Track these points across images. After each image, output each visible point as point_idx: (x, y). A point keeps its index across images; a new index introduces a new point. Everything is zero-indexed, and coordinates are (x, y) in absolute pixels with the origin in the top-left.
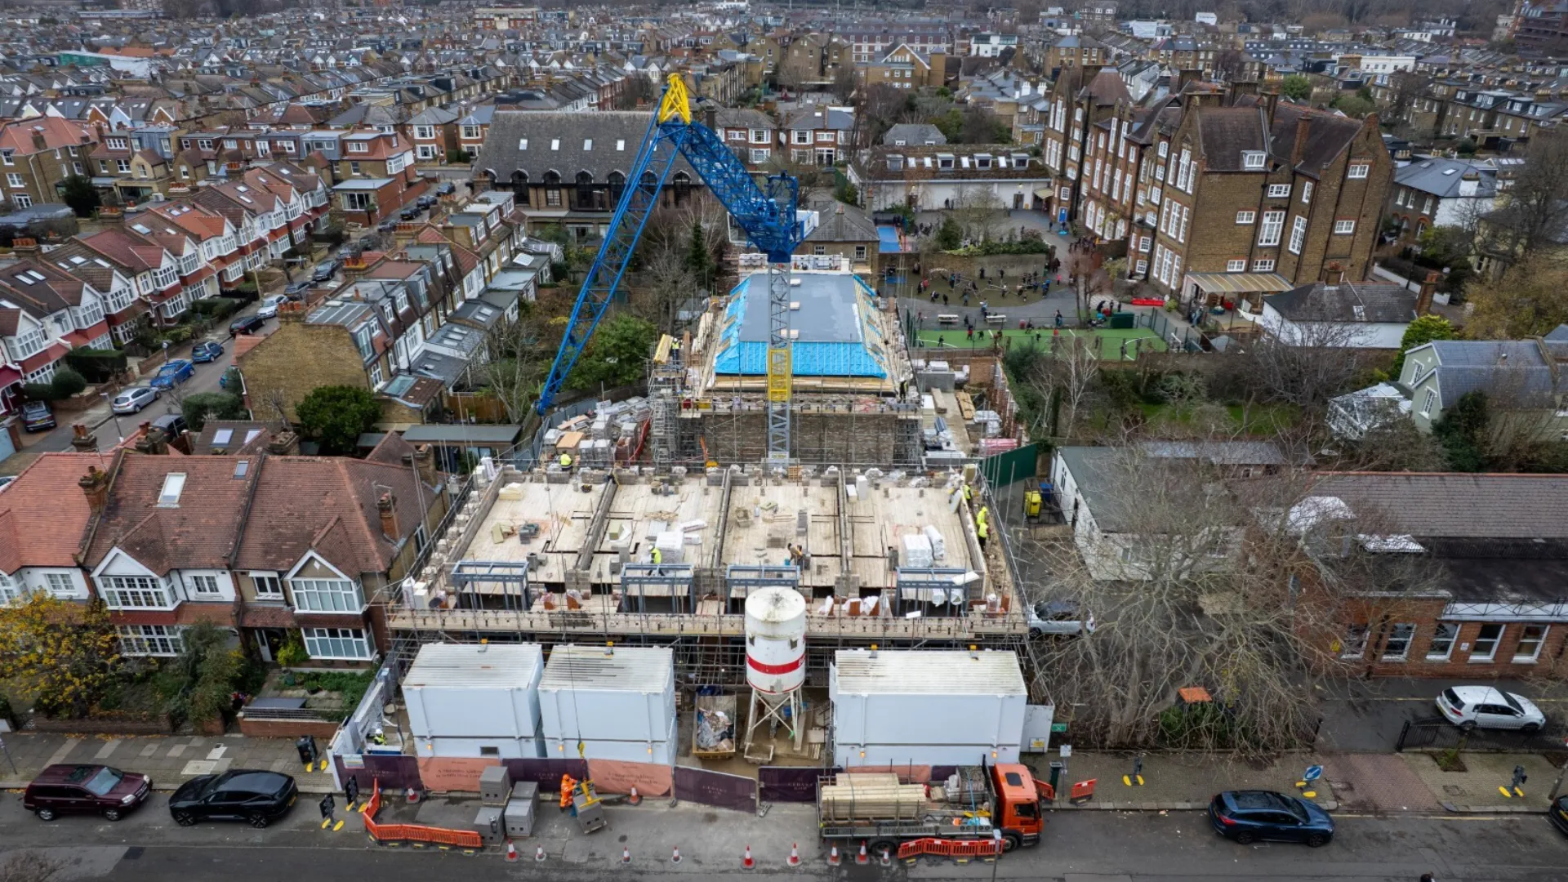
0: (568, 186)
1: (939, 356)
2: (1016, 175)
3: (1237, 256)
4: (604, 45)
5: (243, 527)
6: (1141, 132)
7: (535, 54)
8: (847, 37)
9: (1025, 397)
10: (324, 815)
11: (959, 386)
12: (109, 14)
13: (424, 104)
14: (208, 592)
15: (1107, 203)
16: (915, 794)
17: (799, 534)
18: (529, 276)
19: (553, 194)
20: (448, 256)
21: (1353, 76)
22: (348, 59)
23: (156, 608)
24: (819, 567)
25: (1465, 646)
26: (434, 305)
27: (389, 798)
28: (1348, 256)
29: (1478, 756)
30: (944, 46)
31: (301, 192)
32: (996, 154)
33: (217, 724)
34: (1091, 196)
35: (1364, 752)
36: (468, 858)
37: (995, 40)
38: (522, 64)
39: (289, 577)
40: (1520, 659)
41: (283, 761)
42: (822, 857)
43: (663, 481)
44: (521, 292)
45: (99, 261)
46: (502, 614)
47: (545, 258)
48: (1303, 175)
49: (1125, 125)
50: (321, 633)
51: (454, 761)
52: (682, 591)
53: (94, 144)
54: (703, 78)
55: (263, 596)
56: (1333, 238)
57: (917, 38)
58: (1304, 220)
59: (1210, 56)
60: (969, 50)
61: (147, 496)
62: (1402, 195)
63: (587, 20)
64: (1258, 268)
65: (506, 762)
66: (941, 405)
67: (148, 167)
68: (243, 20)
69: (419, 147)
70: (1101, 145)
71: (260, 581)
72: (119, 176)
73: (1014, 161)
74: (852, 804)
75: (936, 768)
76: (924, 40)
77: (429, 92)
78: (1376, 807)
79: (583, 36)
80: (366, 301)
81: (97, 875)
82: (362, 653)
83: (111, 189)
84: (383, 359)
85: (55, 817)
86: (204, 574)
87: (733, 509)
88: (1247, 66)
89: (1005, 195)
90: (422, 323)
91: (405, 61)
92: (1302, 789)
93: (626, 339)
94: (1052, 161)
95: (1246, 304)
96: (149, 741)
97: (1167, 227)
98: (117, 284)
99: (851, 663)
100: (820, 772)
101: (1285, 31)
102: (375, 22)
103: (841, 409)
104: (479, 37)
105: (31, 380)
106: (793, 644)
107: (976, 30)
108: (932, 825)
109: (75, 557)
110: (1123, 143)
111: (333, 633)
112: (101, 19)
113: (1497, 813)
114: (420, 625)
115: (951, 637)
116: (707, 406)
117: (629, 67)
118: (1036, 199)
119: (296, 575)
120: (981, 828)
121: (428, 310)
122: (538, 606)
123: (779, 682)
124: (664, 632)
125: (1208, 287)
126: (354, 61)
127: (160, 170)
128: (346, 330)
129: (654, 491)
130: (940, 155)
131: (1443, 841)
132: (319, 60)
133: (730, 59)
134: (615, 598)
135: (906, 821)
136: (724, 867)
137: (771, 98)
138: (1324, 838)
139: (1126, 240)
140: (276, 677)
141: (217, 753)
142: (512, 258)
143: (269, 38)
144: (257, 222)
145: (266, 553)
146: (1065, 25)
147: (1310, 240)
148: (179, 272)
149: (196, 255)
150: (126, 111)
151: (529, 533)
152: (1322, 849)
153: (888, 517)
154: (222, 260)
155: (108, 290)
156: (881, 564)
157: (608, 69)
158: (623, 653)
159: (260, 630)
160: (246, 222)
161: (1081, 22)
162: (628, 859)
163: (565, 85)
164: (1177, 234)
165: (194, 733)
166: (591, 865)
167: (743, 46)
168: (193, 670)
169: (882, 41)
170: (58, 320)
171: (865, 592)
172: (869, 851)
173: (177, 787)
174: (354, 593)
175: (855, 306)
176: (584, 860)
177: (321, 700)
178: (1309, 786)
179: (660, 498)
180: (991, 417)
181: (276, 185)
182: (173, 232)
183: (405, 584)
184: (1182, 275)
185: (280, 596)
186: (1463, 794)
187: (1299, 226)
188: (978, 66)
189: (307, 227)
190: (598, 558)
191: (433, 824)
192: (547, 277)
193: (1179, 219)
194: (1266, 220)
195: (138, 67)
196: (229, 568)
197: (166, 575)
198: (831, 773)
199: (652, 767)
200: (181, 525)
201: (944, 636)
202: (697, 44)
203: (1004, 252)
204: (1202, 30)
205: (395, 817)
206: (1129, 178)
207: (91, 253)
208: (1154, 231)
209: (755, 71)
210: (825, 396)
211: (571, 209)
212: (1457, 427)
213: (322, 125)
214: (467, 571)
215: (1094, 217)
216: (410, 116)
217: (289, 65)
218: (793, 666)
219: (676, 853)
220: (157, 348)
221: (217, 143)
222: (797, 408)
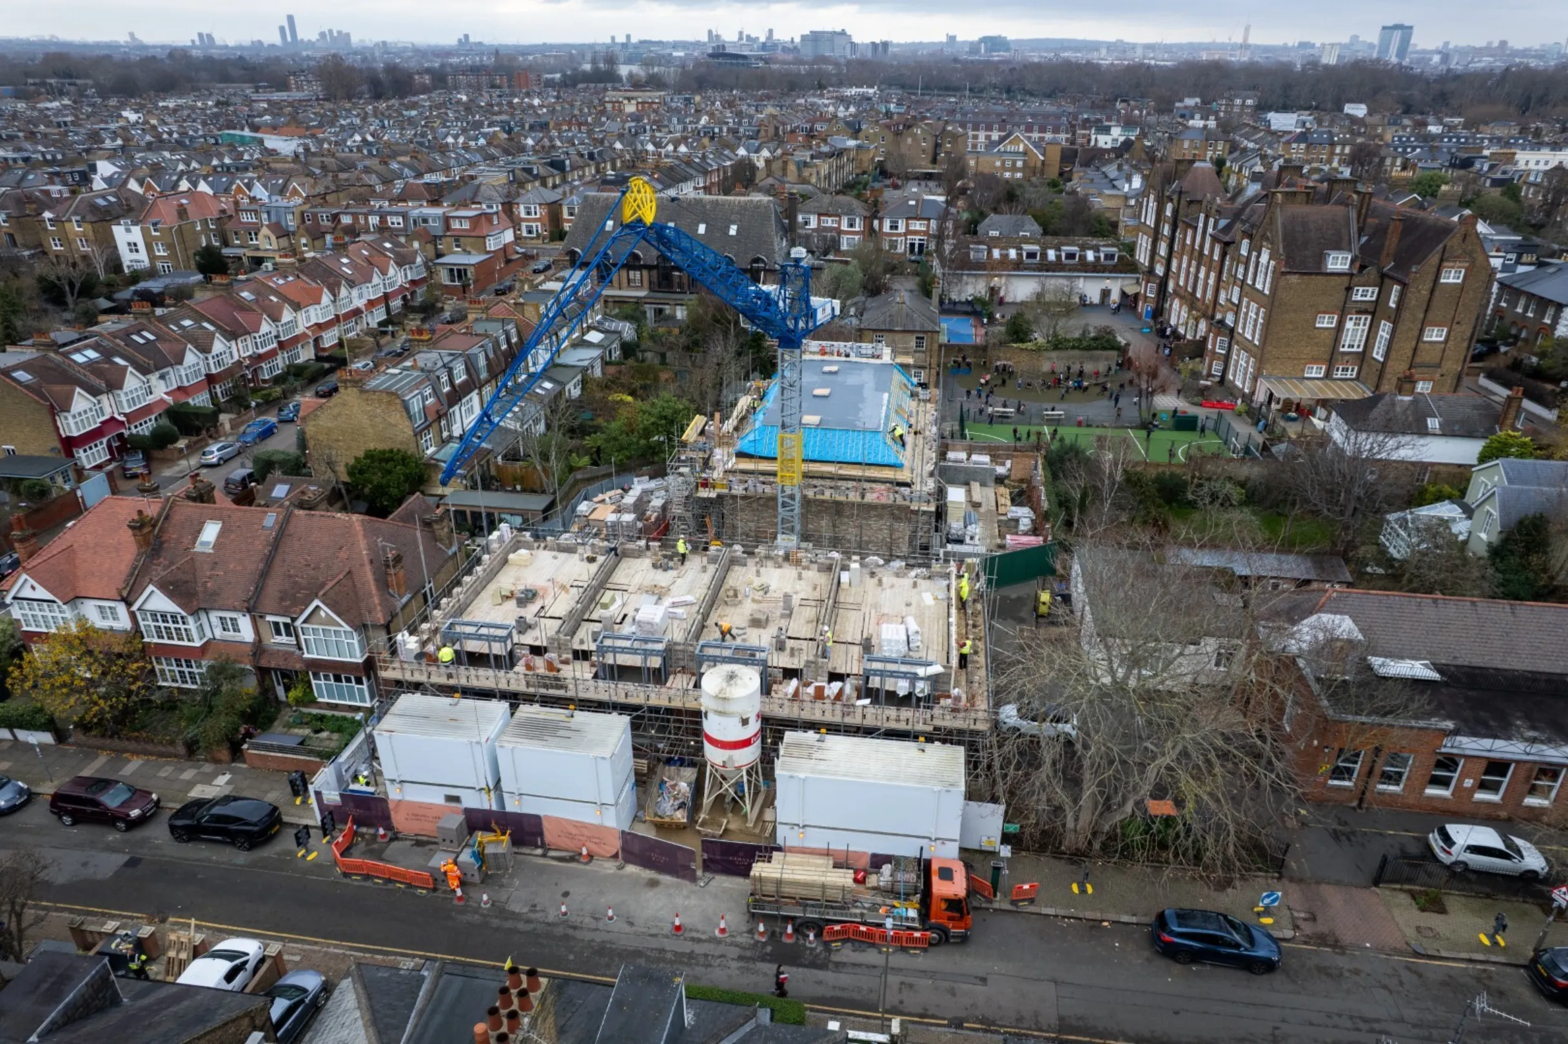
0: (649, 268)
1: (981, 450)
2: (1104, 269)
3: (1315, 360)
4: (721, 130)
5: (264, 574)
6: (1227, 229)
7: (653, 138)
8: (963, 125)
9: (1057, 495)
10: (299, 844)
11: (1000, 480)
12: (277, 96)
13: (537, 184)
14: (232, 633)
15: (1191, 301)
16: (845, 878)
17: (783, 616)
18: (595, 353)
19: (635, 275)
20: (513, 331)
21: (1504, 173)
22: (477, 139)
23: (186, 643)
24: (792, 649)
25: (1468, 783)
26: (493, 375)
27: (362, 835)
28: (1439, 365)
29: (1463, 899)
30: (1063, 137)
31: (400, 264)
32: (1084, 248)
33: (224, 754)
34: (1176, 293)
35: (1338, 883)
36: (420, 897)
37: (1116, 132)
38: (639, 147)
39: (298, 623)
40: (1530, 801)
41: (276, 794)
42: (751, 932)
43: (665, 556)
44: (585, 369)
45: (206, 325)
46: (482, 672)
47: (615, 336)
48: (1392, 278)
49: (1211, 221)
50: (326, 678)
51: (421, 805)
52: (655, 662)
53: (231, 217)
54: (805, 164)
55: (278, 639)
56: (1421, 345)
57: (1036, 128)
58: (1389, 325)
59: (1347, 150)
60: (1089, 141)
61: (186, 541)
62: (1522, 302)
63: (713, 103)
64: (1339, 374)
65: (468, 811)
66: (976, 497)
67: (273, 238)
68: (391, 102)
69: (524, 225)
70: (1188, 242)
71: (276, 624)
72: (248, 247)
73: (1102, 256)
74: (779, 882)
75: (874, 856)
76: (1043, 130)
77: (543, 171)
78: (1337, 941)
79: (704, 120)
80: (422, 370)
81: (99, 877)
82: (363, 700)
83: (240, 258)
84: (435, 425)
85: (75, 823)
86: (228, 615)
87: (725, 586)
88: (1388, 161)
89: (1091, 289)
90: (480, 394)
91: (530, 142)
92: (1259, 914)
93: (665, 418)
94: (1142, 257)
95: (1321, 412)
96: (168, 763)
97: (1244, 328)
98: (219, 345)
99: (798, 745)
100: (759, 848)
101: (1441, 123)
102: (510, 104)
103: (854, 497)
104: (604, 119)
105: (134, 431)
106: (745, 722)
107: (1099, 121)
108: (858, 911)
109: (120, 592)
110: (1208, 240)
111: (338, 679)
112: (269, 101)
113: (1471, 961)
114: (408, 677)
115: (909, 727)
116: (723, 486)
117: (742, 152)
118: (1124, 294)
119: (305, 622)
120: (907, 919)
121: (488, 381)
122: (520, 668)
123: (730, 758)
124: (633, 700)
125: (1281, 393)
126: (482, 141)
127: (284, 242)
128: (398, 397)
129: (655, 566)
130: (1025, 247)
131: (1401, 984)
132: (450, 140)
133: (839, 146)
134: (593, 665)
135: (830, 904)
136: (653, 931)
137: (877, 185)
138: (1268, 966)
139: (1205, 339)
140: (287, 715)
141: (222, 780)
142: (583, 334)
143: (410, 119)
144: (355, 292)
145: (282, 599)
146: (1197, 116)
147: (1394, 346)
148: (277, 337)
149: (294, 323)
150: (265, 187)
151: (528, 597)
152: (1265, 977)
153: (876, 606)
154: (320, 327)
155: (209, 351)
156: (856, 651)
157: (719, 154)
158: (583, 717)
159: (276, 670)
160: (343, 292)
161: (1216, 113)
162: (565, 914)
163: (671, 168)
164: (1253, 336)
165: (206, 760)
166: (532, 916)
167: (856, 133)
168: (208, 702)
169: (1000, 130)
170: (162, 377)
171: (834, 677)
172: (795, 930)
173: (178, 806)
174: (355, 642)
175: (886, 396)
176: (525, 910)
177: (322, 740)
178: (1267, 912)
179: (660, 571)
180: (1024, 515)
181: (376, 259)
182: (274, 299)
183: (399, 637)
184: (1255, 379)
185: (293, 640)
186: (1436, 937)
187: (1384, 330)
188: (1094, 157)
189: (404, 298)
190: (585, 625)
191: (395, 863)
192: (616, 354)
193: (1256, 321)
194: (1349, 325)
195: (284, 145)
196: (249, 611)
197: (194, 613)
198: (768, 849)
199: (601, 828)
200: (212, 569)
201: (902, 726)
202: (811, 130)
203: (1073, 348)
204: (1347, 123)
205: (364, 854)
206: (1213, 275)
207: (199, 317)
208: (1232, 331)
209: (866, 158)
210: (840, 483)
211: (651, 289)
212: (1512, 552)
213: (435, 202)
214: (458, 629)
215: (1177, 314)
216: (518, 195)
217: (421, 144)
218: (746, 743)
219: (610, 913)
220: (248, 407)
221: (335, 218)
222: (810, 493)
